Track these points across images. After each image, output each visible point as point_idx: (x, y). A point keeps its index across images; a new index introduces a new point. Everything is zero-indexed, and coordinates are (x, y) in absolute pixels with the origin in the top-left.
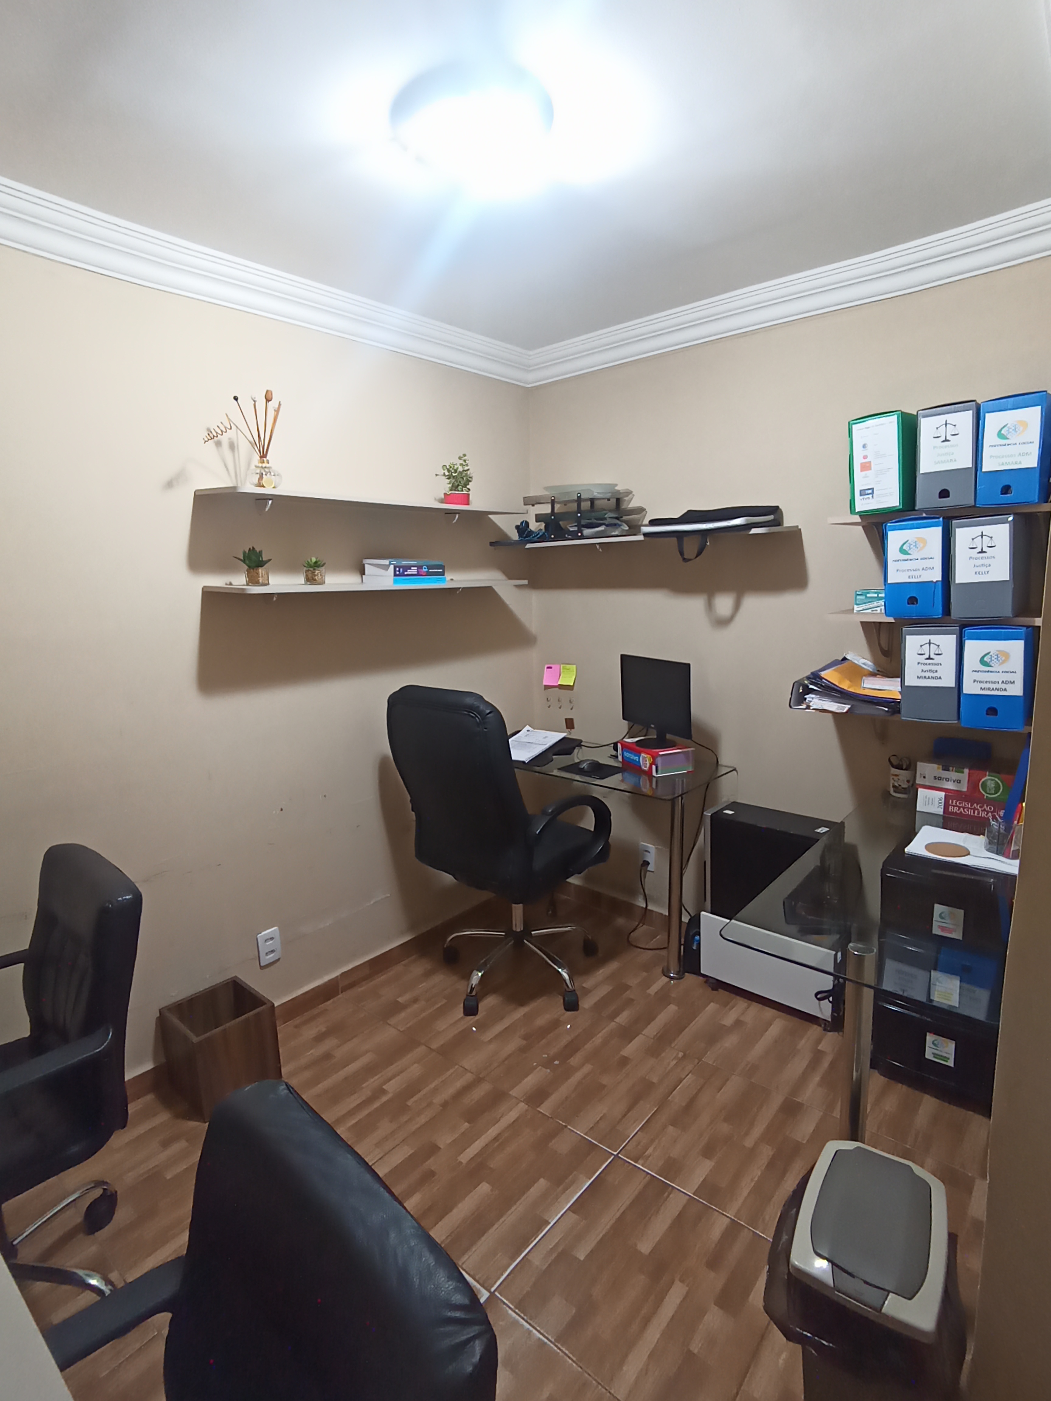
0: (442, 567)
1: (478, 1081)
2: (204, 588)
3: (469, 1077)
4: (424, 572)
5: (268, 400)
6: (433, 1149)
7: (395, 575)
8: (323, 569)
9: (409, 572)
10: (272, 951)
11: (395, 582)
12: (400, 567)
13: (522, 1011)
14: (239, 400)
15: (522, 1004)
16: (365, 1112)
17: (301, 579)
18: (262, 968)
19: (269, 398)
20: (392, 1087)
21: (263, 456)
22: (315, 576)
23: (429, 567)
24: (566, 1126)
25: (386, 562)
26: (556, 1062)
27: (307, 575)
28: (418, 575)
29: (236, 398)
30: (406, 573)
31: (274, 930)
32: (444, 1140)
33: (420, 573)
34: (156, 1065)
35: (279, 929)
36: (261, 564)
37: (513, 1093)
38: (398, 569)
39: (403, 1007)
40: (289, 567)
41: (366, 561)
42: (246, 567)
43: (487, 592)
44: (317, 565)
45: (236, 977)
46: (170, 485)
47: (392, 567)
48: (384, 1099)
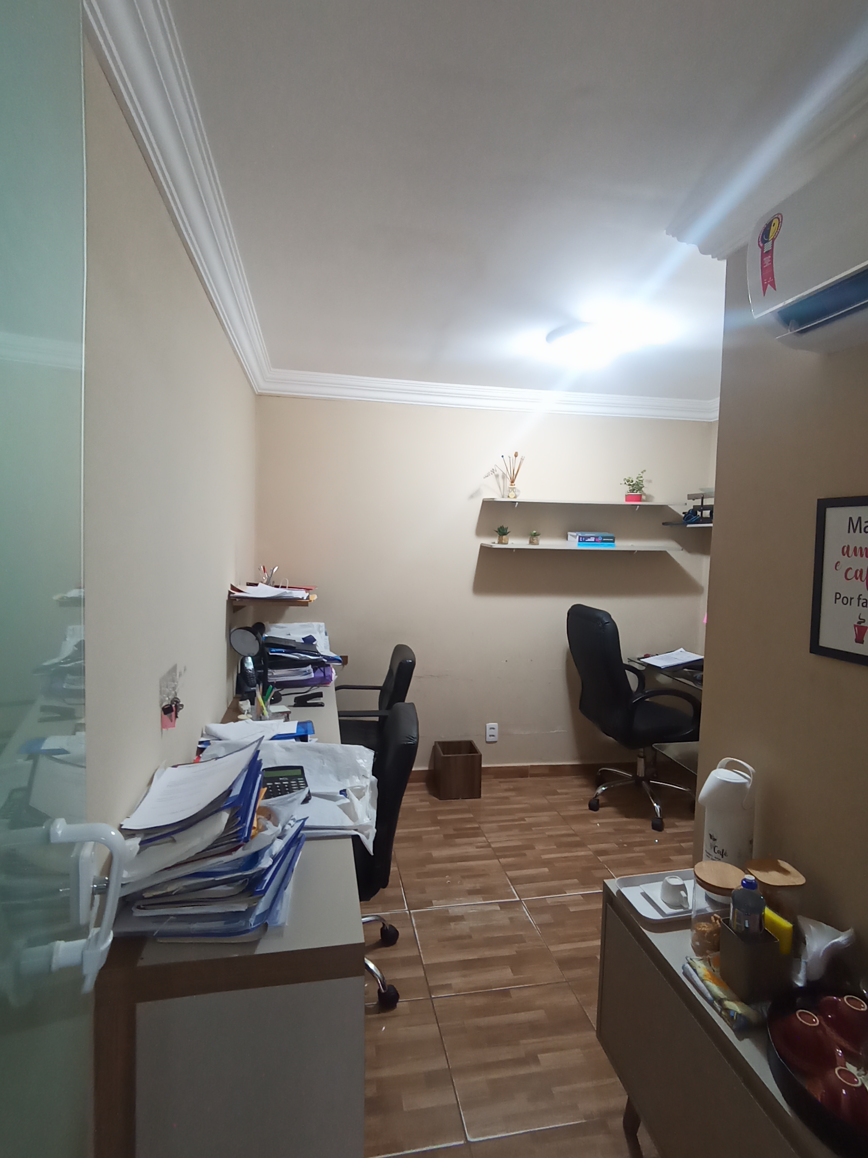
0: (614, 538)
1: (575, 835)
2: (482, 544)
3: (571, 832)
4: (600, 540)
5: (516, 456)
6: (532, 848)
7: (579, 541)
8: (539, 537)
9: (589, 540)
10: (493, 736)
11: (579, 545)
12: (582, 537)
13: (625, 819)
14: (504, 457)
15: (627, 817)
16: (510, 823)
17: (528, 542)
18: (487, 742)
19: (516, 455)
20: (528, 820)
21: (512, 482)
22: (533, 540)
23: (603, 538)
24: (607, 869)
25: (575, 534)
26: (625, 845)
27: (530, 540)
28: (595, 541)
29: (503, 456)
30: (586, 540)
31: (496, 725)
32: (539, 847)
33: (596, 541)
34: (430, 769)
35: (498, 724)
36: (505, 534)
37: (589, 846)
38: (581, 538)
39: (558, 794)
40: (522, 535)
41: (569, 533)
42: (498, 535)
43: (661, 556)
44: (535, 535)
45: (472, 741)
46: (472, 497)
47: (578, 537)
48: (522, 822)
